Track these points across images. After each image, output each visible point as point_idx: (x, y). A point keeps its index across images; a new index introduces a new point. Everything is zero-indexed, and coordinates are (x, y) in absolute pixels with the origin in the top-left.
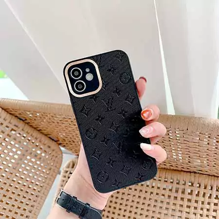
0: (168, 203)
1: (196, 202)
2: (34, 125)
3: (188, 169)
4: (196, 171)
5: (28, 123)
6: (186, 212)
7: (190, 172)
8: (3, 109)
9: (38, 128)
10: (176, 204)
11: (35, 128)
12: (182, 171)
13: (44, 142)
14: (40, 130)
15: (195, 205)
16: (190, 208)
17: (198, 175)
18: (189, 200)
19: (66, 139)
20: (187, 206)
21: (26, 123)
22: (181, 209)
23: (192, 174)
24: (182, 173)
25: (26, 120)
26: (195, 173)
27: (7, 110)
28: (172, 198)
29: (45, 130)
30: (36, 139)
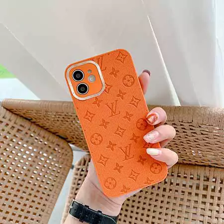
0: (182, 199)
1: (212, 197)
2: (40, 124)
3: (202, 162)
4: (211, 165)
5: (34, 123)
6: (201, 209)
7: (205, 166)
8: (7, 109)
9: (44, 126)
10: (190, 200)
11: (42, 127)
12: (196, 165)
13: (53, 140)
14: (48, 129)
15: (211, 201)
16: (205, 204)
17: (213, 169)
18: (205, 196)
19: (74, 136)
20: (202, 202)
21: (32, 122)
22: (196, 205)
23: (206, 167)
24: (196, 167)
25: (32, 119)
26: (210, 166)
27: (12, 111)
28: (186, 194)
29: (52, 129)
30: (44, 137)
